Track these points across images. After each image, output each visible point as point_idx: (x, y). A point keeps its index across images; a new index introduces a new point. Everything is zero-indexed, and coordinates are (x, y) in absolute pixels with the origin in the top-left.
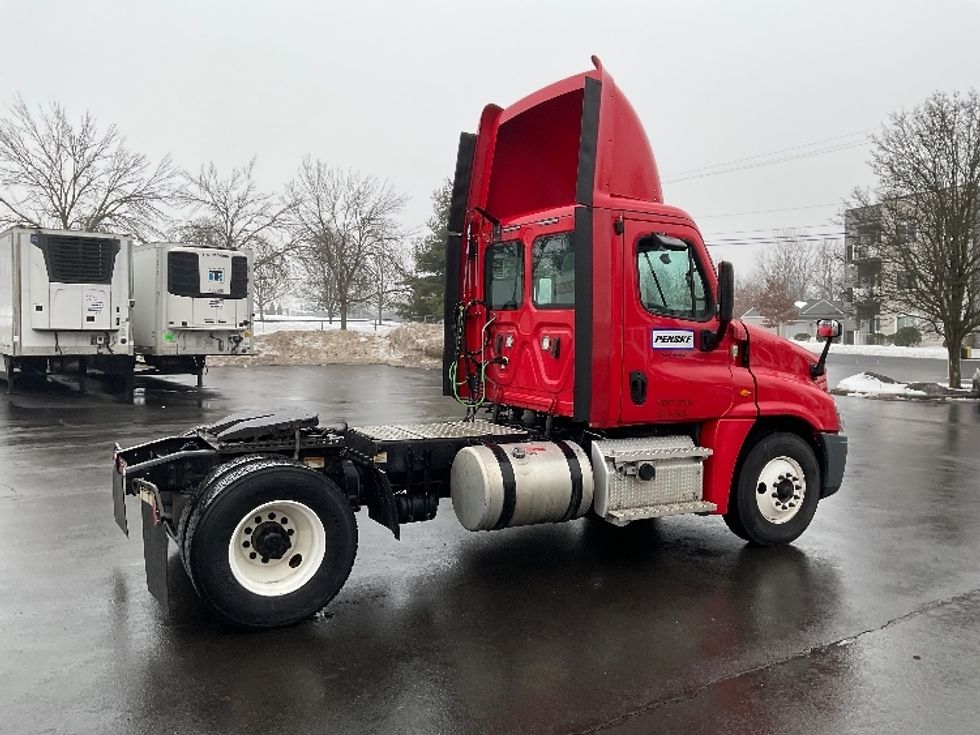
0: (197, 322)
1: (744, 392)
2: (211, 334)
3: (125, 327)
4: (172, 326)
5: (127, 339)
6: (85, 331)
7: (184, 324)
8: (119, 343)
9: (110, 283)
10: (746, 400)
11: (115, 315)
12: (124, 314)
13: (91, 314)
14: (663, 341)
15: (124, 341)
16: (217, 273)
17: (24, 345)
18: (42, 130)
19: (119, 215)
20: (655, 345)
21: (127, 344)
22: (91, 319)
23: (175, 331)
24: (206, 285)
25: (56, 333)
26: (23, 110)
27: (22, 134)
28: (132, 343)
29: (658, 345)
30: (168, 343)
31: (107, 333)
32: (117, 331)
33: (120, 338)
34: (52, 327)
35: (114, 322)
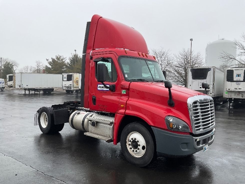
0: (232, 89)
1: (122, 106)
2: (239, 92)
4: (226, 90)
7: (229, 89)
10: (122, 108)
12: (211, 87)
16: (239, 75)
21: (212, 94)
22: (201, 88)
24: (235, 78)
29: (99, 89)
30: (226, 94)
33: (210, 93)
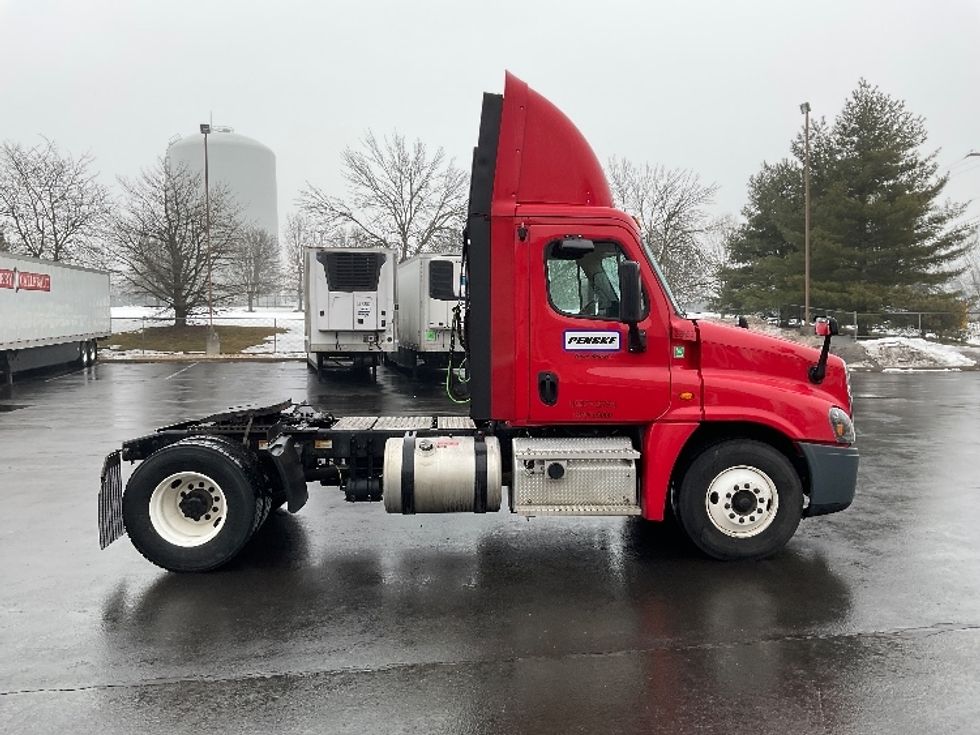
1: (687, 395)
3: (389, 326)
4: (432, 326)
5: (392, 337)
6: (355, 331)
8: (386, 342)
9: (376, 290)
10: (687, 403)
11: (381, 318)
12: (390, 317)
13: (361, 317)
14: (578, 342)
15: (390, 339)
17: (312, 342)
18: (387, 157)
19: (448, 228)
20: (568, 347)
21: (393, 342)
22: (361, 321)
23: (435, 330)
25: (337, 333)
26: (372, 142)
27: (371, 163)
28: (396, 341)
29: (574, 346)
30: (430, 341)
31: (377, 333)
32: (384, 331)
33: (387, 337)
34: (332, 328)
35: (380, 324)
